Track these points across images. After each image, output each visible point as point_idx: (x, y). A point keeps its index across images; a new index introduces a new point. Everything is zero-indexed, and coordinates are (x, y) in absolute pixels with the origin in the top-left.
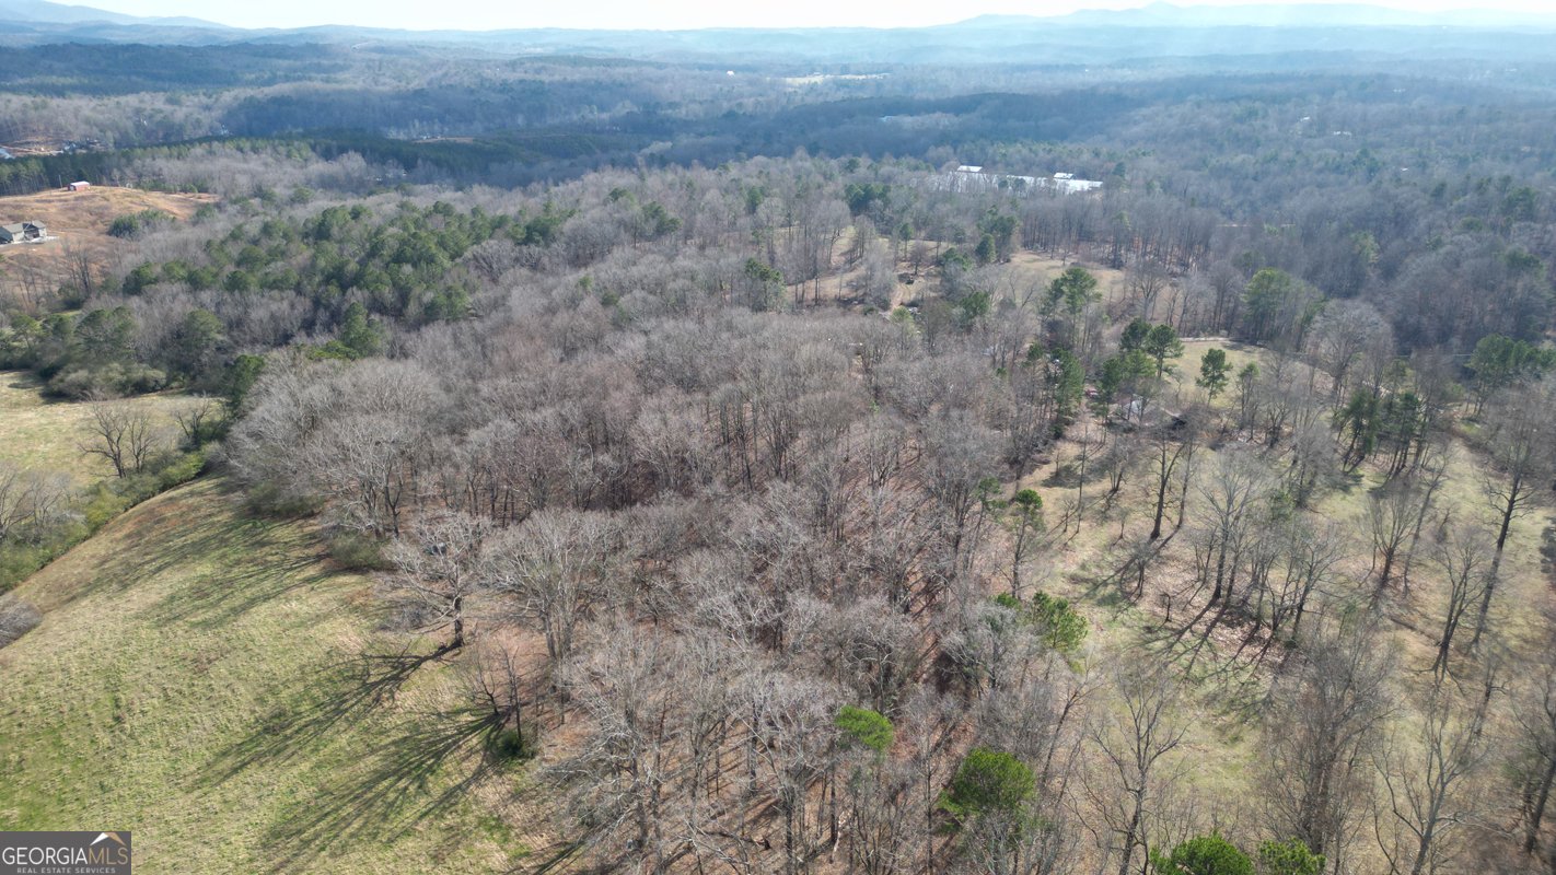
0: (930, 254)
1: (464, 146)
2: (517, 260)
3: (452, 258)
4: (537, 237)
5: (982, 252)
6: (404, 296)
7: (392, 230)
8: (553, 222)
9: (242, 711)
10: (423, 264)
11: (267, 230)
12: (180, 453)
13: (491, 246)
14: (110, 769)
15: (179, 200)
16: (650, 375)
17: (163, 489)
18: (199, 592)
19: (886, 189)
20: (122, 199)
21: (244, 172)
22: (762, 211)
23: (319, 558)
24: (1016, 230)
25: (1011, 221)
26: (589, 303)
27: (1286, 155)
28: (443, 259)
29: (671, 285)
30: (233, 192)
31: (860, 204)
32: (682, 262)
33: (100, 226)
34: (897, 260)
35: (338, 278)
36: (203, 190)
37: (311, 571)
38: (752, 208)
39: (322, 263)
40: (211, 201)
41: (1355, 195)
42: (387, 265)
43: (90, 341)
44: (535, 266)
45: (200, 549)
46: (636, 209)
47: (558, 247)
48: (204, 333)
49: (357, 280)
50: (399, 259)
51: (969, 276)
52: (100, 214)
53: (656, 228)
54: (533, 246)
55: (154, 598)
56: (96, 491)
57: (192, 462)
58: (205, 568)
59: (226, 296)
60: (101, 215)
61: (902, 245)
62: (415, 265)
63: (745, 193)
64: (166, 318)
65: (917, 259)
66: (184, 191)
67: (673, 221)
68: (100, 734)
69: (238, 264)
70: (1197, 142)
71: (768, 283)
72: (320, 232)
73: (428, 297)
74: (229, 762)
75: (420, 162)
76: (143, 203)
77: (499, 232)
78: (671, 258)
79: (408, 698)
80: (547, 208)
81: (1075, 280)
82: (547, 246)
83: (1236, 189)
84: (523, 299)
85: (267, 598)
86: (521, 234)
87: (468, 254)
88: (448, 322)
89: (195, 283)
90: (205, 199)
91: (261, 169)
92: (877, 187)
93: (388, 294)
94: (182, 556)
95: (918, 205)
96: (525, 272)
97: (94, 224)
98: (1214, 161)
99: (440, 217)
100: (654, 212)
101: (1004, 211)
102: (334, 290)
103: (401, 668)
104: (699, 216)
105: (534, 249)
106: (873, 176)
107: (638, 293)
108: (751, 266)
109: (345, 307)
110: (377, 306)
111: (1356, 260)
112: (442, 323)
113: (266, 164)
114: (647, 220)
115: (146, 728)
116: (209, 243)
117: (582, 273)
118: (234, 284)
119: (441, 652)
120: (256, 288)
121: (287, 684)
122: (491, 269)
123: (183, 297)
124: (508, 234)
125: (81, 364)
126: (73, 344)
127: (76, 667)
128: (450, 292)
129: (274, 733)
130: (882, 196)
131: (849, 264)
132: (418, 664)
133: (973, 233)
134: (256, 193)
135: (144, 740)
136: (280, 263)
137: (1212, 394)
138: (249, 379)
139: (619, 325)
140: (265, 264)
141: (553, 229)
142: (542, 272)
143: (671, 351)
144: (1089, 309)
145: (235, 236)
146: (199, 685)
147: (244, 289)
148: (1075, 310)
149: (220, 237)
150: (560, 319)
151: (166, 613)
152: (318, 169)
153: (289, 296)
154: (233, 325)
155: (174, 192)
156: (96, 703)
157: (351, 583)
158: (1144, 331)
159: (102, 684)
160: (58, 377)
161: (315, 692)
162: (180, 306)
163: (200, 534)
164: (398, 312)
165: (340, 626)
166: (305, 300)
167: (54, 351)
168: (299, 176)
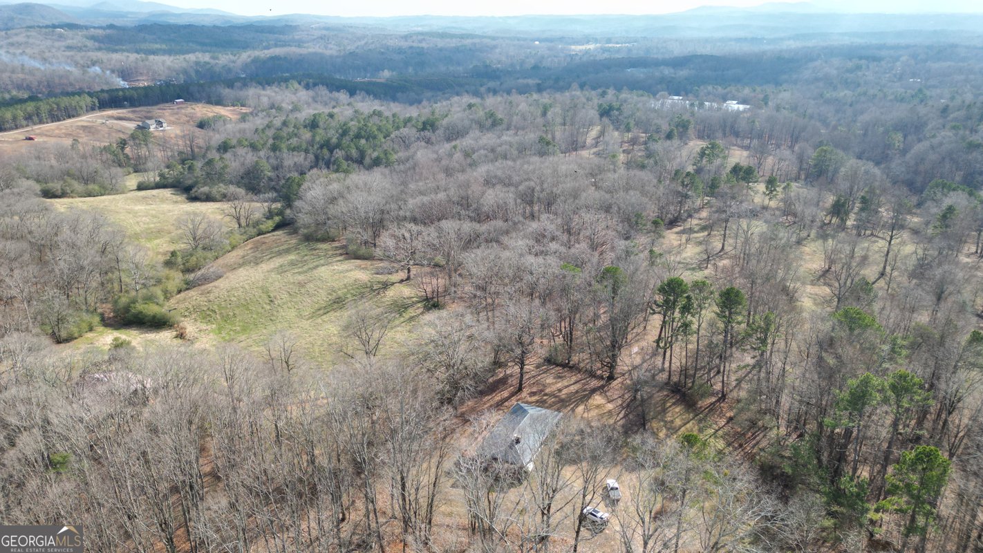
0: (642, 140)
1: (382, 83)
2: (418, 138)
3: (385, 138)
4: (428, 127)
5: (669, 136)
6: (362, 154)
7: (353, 123)
8: (437, 119)
9: (323, 297)
10: (371, 140)
11: (285, 124)
12: (264, 220)
13: (405, 131)
14: (273, 315)
15: (231, 110)
16: (488, 183)
17: (258, 235)
18: (292, 264)
19: (621, 105)
20: (202, 111)
21: (265, 96)
22: (549, 114)
23: (341, 255)
24: (691, 126)
25: (688, 121)
26: (458, 156)
27: (871, 92)
28: (381, 136)
29: (499, 149)
30: (259, 106)
31: (605, 112)
32: (504, 138)
33: (192, 123)
34: (623, 142)
35: (327, 145)
36: (243, 105)
37: (338, 258)
38: (544, 114)
39: (318, 139)
40: (248, 111)
41: (900, 112)
42: (352, 140)
43: (208, 174)
44: (428, 141)
45: (288, 251)
46: (481, 114)
47: (440, 132)
48: (262, 171)
49: (338, 146)
50: (358, 136)
51: (659, 146)
53: (493, 123)
55: (273, 266)
56: (231, 232)
57: (270, 224)
58: (292, 257)
59: (272, 154)
60: (192, 118)
61: (626, 134)
62: (367, 139)
63: (541, 106)
64: (243, 164)
65: (633, 142)
66: (233, 105)
67: (501, 120)
68: (265, 306)
69: (274, 139)
70: (821, 84)
71: (550, 146)
72: (313, 125)
73: (375, 155)
74: (321, 312)
75: (357, 91)
76: (212, 112)
77: (409, 124)
78: (499, 137)
79: (391, 293)
80: (433, 113)
81: (713, 147)
82: (434, 132)
83: (837, 111)
84: (423, 154)
85: (323, 265)
86: (420, 126)
87: (392, 136)
88: (386, 167)
89: (254, 147)
90: (244, 110)
91: (273, 94)
92: (616, 105)
93: (354, 153)
94: (280, 254)
95: (638, 114)
96: (423, 144)
97: (188, 122)
98: (828, 95)
99: (376, 117)
100: (491, 115)
101: (685, 117)
102: (325, 151)
103: (386, 286)
104: (515, 117)
105: (427, 133)
106: (615, 99)
107: (482, 152)
108: (541, 139)
109: (333, 159)
110: (348, 158)
111: (888, 146)
112: (383, 166)
113: (275, 92)
114: (487, 119)
115: (284, 303)
116: (256, 130)
117: (454, 143)
118: (274, 148)
119: (402, 281)
120: (285, 150)
121: (339, 289)
122: (405, 143)
123: (250, 154)
124: (413, 126)
125: (205, 184)
126: (199, 175)
127: (247, 287)
128: (386, 153)
129: (338, 303)
130: (618, 109)
131: (596, 145)
132: (393, 284)
133: (665, 127)
134: (272, 106)
135: (285, 306)
136: (295, 139)
137: (770, 199)
138: (295, 187)
139: (473, 165)
140: (288, 140)
141: (437, 123)
142: (432, 144)
143: (499, 173)
144: (718, 162)
145: (269, 126)
146: (303, 290)
147: (280, 151)
148: (710, 162)
149: (261, 127)
150: (444, 162)
151: (281, 270)
152: (304, 95)
153: (303, 154)
154: (276, 168)
155: (228, 106)
156: (260, 297)
157: (358, 262)
158: (741, 169)
159: (260, 291)
160: (194, 190)
161: (352, 291)
162: (250, 158)
163: (285, 247)
164: (360, 161)
165: (358, 273)
166: (311, 157)
167: (189, 178)
168: (294, 98)
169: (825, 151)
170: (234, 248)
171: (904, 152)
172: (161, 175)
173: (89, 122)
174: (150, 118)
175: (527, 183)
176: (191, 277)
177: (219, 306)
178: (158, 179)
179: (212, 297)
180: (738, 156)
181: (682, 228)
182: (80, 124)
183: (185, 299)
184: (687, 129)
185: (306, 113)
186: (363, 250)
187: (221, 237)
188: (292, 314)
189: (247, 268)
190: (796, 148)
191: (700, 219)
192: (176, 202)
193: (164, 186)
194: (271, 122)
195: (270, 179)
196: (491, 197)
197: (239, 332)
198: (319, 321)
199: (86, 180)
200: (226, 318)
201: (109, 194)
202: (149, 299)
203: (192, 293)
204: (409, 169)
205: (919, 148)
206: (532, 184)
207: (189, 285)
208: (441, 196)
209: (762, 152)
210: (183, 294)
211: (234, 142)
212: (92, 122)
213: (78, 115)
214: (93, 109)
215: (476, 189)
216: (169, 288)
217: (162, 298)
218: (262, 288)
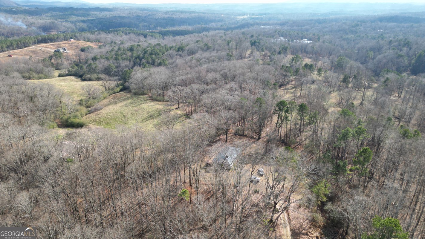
0: (268, 55)
2: (176, 55)
3: (162, 54)
4: (180, 50)
5: (279, 53)
6: (154, 61)
7: (148, 49)
8: (184, 47)
9: (145, 115)
10: (157, 55)
11: (119, 49)
12: (116, 87)
13: (170, 52)
14: (126, 122)
15: (94, 44)
16: (208, 71)
17: (114, 94)
18: (131, 103)
19: (260, 41)
20: (82, 44)
21: (109, 38)
22: (230, 45)
23: (150, 100)
25: (287, 47)
26: (194, 61)
27: (362, 35)
28: (161, 54)
29: (211, 58)
30: (106, 42)
31: (253, 44)
32: (213, 54)
33: (78, 49)
34: (261, 56)
35: (138, 57)
36: (99, 42)
37: (149, 101)
38: (228, 45)
40: (101, 44)
41: (373, 43)
42: (149, 56)
43: (89, 70)
44: (181, 56)
45: (128, 99)
46: (202, 44)
47: (186, 52)
48: (112, 69)
49: (143, 58)
50: (151, 54)
51: (276, 57)
52: (77, 47)
53: (207, 48)
54: (180, 52)
55: (123, 104)
56: (103, 92)
57: (118, 89)
58: (130, 101)
59: (116, 61)
61: (262, 53)
62: (155, 55)
63: (227, 42)
64: (103, 66)
65: (265, 55)
66: (95, 42)
67: (211, 47)
68: (122, 119)
69: (115, 55)
70: (342, 32)
71: (231, 57)
72: (131, 49)
73: (159, 61)
74: (145, 120)
75: (148, 36)
76: (86, 45)
77: (172, 49)
78: (211, 54)
79: (172, 113)
80: (182, 44)
81: (297, 57)
82: (183, 52)
83: (348, 43)
84: (179, 61)
85: (144, 103)
86: (177, 50)
87: (166, 54)
88: (164, 66)
89: (107, 59)
90: (100, 44)
91: (112, 37)
92: (257, 41)
93: (150, 60)
94: (125, 100)
95: (267, 44)
96: (179, 57)
97: (76, 49)
98: (345, 37)
99: (158, 46)
100: (206, 45)
101: (286, 45)
102: (138, 60)
103: (170, 110)
104: (216, 46)
105: (180, 53)
106: (257, 39)
107: (204, 59)
108: (228, 55)
109: (141, 63)
110: (148, 63)
111: (367, 57)
112: (163, 66)
114: (204, 47)
115: (130, 118)
116: (107, 52)
117: (192, 56)
118: (116, 59)
119: (176, 109)
120: (121, 60)
121: (152, 112)
122: (171, 56)
123: (106, 62)
124: (174, 50)
125: (88, 74)
126: (85, 70)
127: (114, 112)
128: (163, 60)
129: (151, 117)
130: (258, 43)
131: (250, 57)
132: (173, 109)
133: (278, 50)
134: (112, 42)
135: (131, 119)
136: (125, 55)
137: (319, 77)
138: (128, 74)
139: (201, 65)
140: (121, 56)
141: (184, 48)
142: (182, 57)
143: (212, 67)
144: (299, 63)
145: (112, 50)
146: (137, 113)
147: (119, 60)
148: (296, 63)
149: (109, 51)
150: (189, 64)
151: (126, 106)
152: (125, 37)
153: (128, 62)
154: (117, 67)
155: (93, 42)
156: (120, 116)
157: (157, 102)
158: (308, 65)
159: (120, 113)
160: (84, 76)
161: (157, 112)
162: (107, 63)
163: (126, 97)
164: (153, 64)
165: (158, 106)
166: (132, 62)
167: (81, 72)
168: (121, 39)
169: (342, 59)
170: (105, 98)
171: (373, 59)
172: (69, 71)
173: (34, 49)
174: (60, 47)
175: (224, 71)
176: (90, 109)
177: (104, 119)
178: (67, 72)
179: (100, 116)
180: (307, 61)
181: (285, 88)
182: (30, 50)
183: (89, 117)
184: (287, 50)
185: (127, 45)
186: (159, 98)
187: (99, 94)
188: (134, 121)
189: (112, 105)
190: (331, 58)
191: (292, 85)
192: (77, 81)
193: (70, 75)
194: (113, 48)
195: (115, 72)
196: (210, 76)
197: (113, 129)
198: (145, 123)
199: (38, 72)
200: (107, 124)
201: (48, 78)
202: (76, 117)
203: (91, 115)
204: (174, 66)
205: (379, 57)
206: (226, 71)
207: (90, 112)
208: (190, 76)
209: (317, 60)
210: (87, 116)
211: (99, 57)
212: (35, 49)
213: (29, 46)
214: (35, 43)
215: (203, 73)
216: (82, 113)
217: (80, 116)
218: (120, 112)
